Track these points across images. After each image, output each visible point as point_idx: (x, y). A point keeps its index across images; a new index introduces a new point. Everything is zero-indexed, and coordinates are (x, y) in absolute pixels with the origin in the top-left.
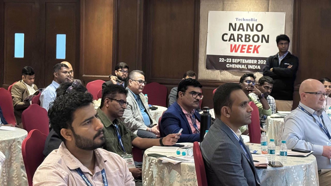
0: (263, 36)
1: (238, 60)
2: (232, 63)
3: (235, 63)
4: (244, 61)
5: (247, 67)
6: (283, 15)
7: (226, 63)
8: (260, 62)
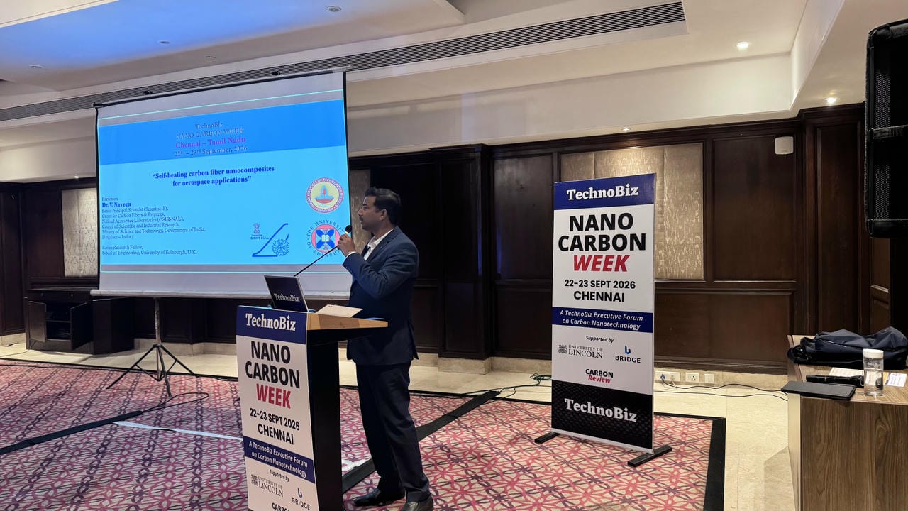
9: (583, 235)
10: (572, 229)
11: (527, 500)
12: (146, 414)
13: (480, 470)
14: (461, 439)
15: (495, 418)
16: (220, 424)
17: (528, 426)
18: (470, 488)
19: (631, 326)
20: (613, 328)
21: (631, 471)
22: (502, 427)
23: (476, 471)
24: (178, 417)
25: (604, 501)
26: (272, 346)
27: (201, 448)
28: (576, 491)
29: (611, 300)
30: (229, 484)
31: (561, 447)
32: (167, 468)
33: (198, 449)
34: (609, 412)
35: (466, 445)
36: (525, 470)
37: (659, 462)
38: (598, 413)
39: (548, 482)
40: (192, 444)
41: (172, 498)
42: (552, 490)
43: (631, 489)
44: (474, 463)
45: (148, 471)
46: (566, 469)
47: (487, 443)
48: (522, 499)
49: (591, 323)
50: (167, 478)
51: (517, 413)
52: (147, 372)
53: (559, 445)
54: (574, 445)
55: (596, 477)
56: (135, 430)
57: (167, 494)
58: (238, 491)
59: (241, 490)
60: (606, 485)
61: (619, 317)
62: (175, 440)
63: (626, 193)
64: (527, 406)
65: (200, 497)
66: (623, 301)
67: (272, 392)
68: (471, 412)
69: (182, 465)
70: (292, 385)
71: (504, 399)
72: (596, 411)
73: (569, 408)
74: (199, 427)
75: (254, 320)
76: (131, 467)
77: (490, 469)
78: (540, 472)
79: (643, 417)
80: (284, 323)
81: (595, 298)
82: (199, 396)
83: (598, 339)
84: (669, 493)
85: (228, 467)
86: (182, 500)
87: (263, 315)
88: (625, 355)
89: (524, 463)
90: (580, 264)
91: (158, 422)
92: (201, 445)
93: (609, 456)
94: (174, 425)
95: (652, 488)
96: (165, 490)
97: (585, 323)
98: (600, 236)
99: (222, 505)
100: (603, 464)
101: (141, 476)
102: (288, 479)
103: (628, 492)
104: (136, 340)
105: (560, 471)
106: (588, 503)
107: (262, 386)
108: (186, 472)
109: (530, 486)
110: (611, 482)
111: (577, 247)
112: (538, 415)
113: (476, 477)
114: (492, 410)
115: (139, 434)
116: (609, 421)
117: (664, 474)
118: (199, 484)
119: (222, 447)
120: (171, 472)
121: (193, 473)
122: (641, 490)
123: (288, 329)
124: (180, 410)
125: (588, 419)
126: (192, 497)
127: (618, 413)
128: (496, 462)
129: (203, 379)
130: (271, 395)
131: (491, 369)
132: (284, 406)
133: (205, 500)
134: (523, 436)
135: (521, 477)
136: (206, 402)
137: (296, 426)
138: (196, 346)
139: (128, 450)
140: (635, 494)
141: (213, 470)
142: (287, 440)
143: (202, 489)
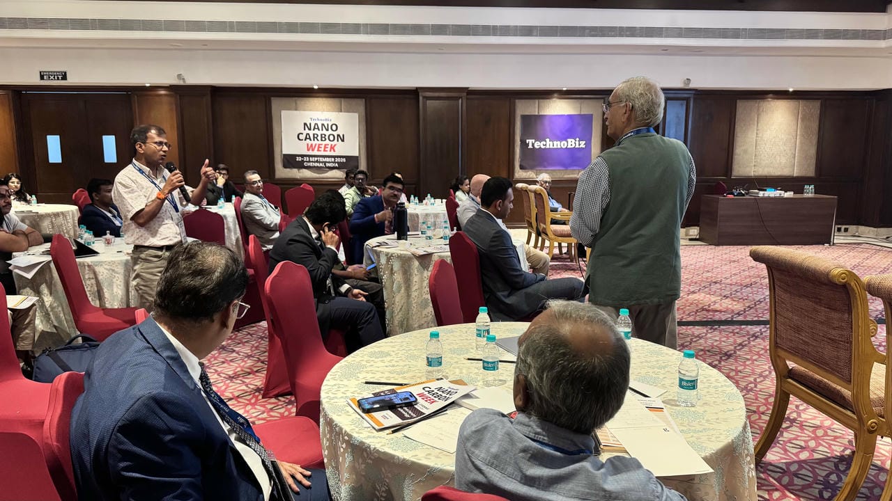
0: (338, 135)
1: (316, 159)
2: (309, 162)
3: (312, 162)
4: (322, 159)
5: (325, 164)
6: (356, 115)
7: (303, 161)
8: (337, 160)
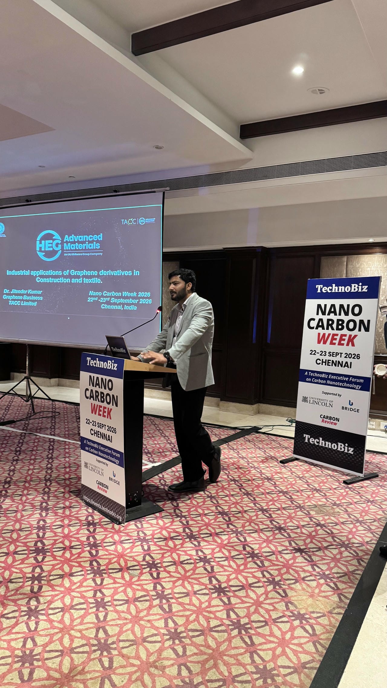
9: (325, 318)
10: (318, 314)
11: (266, 497)
12: (18, 422)
13: (237, 476)
14: (228, 456)
15: (255, 445)
16: (67, 433)
17: (277, 452)
18: (229, 487)
19: (354, 386)
20: (341, 387)
21: (345, 487)
22: (258, 451)
23: (235, 477)
24: (39, 426)
25: (320, 503)
26: (102, 379)
27: (53, 447)
28: (302, 495)
29: (342, 366)
30: (70, 470)
31: (298, 467)
32: (31, 457)
33: (51, 447)
34: (334, 446)
35: (230, 460)
36: (269, 479)
37: (366, 483)
38: (327, 446)
39: (283, 488)
40: (48, 444)
41: (33, 475)
42: (284, 493)
43: (341, 498)
44: (235, 472)
45: (19, 458)
46: (298, 482)
47: (246, 460)
48: (264, 496)
49: (326, 382)
50: (31, 463)
51: (271, 443)
52: (19, 395)
53: (297, 466)
54: (308, 467)
55: (318, 488)
56: (10, 432)
57: (30, 472)
58: (76, 474)
59: (78, 474)
60: (324, 493)
61: (347, 379)
62: (37, 441)
63: (358, 290)
64: (280, 439)
65: (51, 476)
66: (351, 368)
67: (101, 409)
68: (238, 440)
69: (40, 456)
70: (113, 405)
71: (264, 433)
72: (325, 445)
73: (306, 441)
74: (53, 433)
75: (92, 362)
76: (8, 455)
77: (244, 476)
78: (279, 482)
79: (358, 451)
80: (110, 365)
81: (331, 364)
82: (54, 414)
83: (330, 394)
84: (368, 503)
85: (70, 460)
86: (39, 477)
87: (97, 359)
88: (349, 407)
89: (269, 475)
90: (322, 339)
91: (25, 428)
92: (54, 444)
93: (331, 476)
94: (36, 431)
95: (357, 499)
96: (29, 470)
97: (322, 381)
98: (338, 320)
99: (65, 482)
100: (325, 481)
101: (14, 460)
102: (107, 465)
103: (338, 500)
104: (12, 373)
105: (294, 482)
106: (309, 504)
107: (94, 404)
108: (43, 460)
109: (270, 489)
110: (328, 493)
111: (320, 326)
112: (286, 445)
113: (234, 480)
114: (253, 439)
115: (13, 435)
116: (334, 452)
117: (368, 491)
118: (51, 468)
119: (67, 447)
120: (33, 459)
121: (48, 461)
122: (348, 499)
123: (112, 369)
124: (40, 422)
125: (320, 450)
126: (46, 476)
127: (341, 447)
128: (250, 472)
129: (57, 403)
130: (100, 411)
131: (259, 412)
132: (108, 418)
133: (54, 478)
134: (272, 458)
135: (265, 483)
136: (58, 418)
137: (114, 431)
138: (54, 381)
139: (5, 444)
140: (343, 501)
141: (60, 461)
142: (108, 440)
143: (53, 471)
